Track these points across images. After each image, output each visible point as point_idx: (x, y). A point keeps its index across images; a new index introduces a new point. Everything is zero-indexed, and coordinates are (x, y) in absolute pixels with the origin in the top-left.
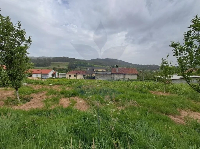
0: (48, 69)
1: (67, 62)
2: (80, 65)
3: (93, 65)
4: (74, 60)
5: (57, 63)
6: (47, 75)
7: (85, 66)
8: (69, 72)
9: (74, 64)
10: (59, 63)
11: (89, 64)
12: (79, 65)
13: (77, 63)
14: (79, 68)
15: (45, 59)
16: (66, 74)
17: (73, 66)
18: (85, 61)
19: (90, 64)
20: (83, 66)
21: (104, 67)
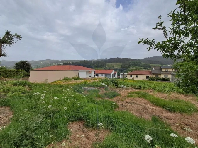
0: (105, 69)
1: (121, 62)
2: (134, 65)
3: (148, 64)
4: (127, 60)
5: (111, 63)
6: (109, 75)
7: (139, 65)
8: (129, 72)
9: (127, 64)
10: (114, 64)
11: (143, 63)
12: (132, 65)
13: (130, 62)
14: (133, 68)
15: (102, 61)
16: (127, 74)
17: (127, 65)
18: (139, 60)
19: (145, 63)
20: (136, 65)
21: (164, 65)
